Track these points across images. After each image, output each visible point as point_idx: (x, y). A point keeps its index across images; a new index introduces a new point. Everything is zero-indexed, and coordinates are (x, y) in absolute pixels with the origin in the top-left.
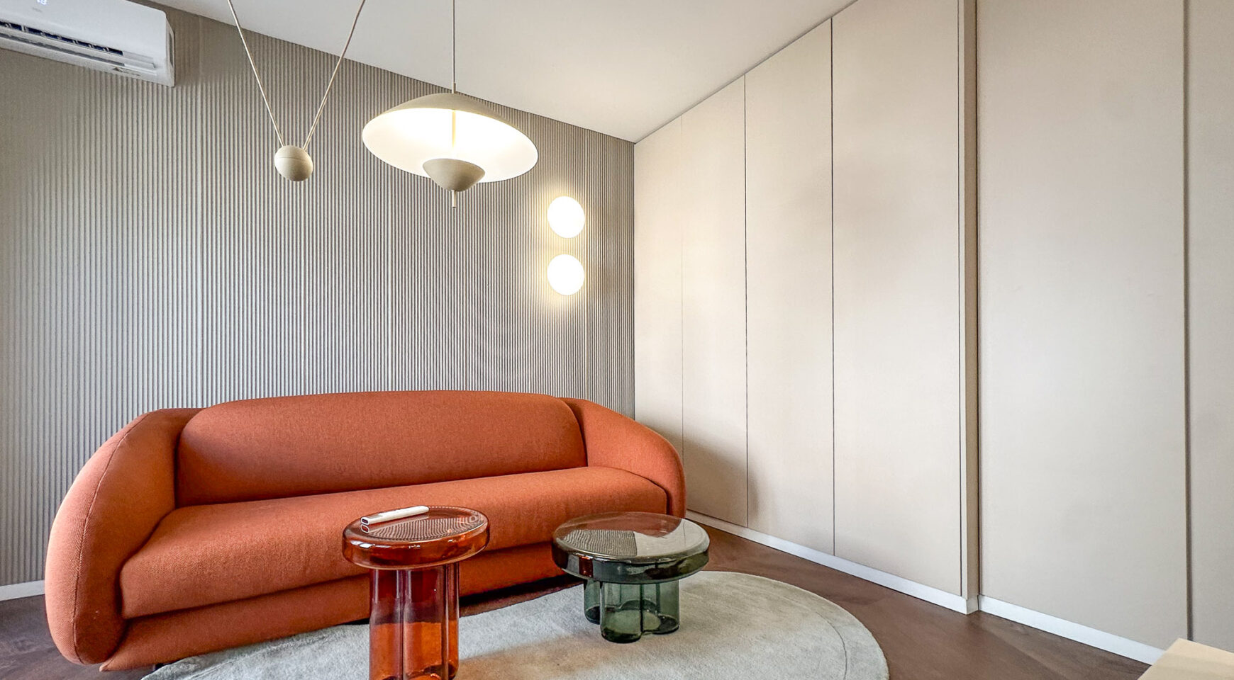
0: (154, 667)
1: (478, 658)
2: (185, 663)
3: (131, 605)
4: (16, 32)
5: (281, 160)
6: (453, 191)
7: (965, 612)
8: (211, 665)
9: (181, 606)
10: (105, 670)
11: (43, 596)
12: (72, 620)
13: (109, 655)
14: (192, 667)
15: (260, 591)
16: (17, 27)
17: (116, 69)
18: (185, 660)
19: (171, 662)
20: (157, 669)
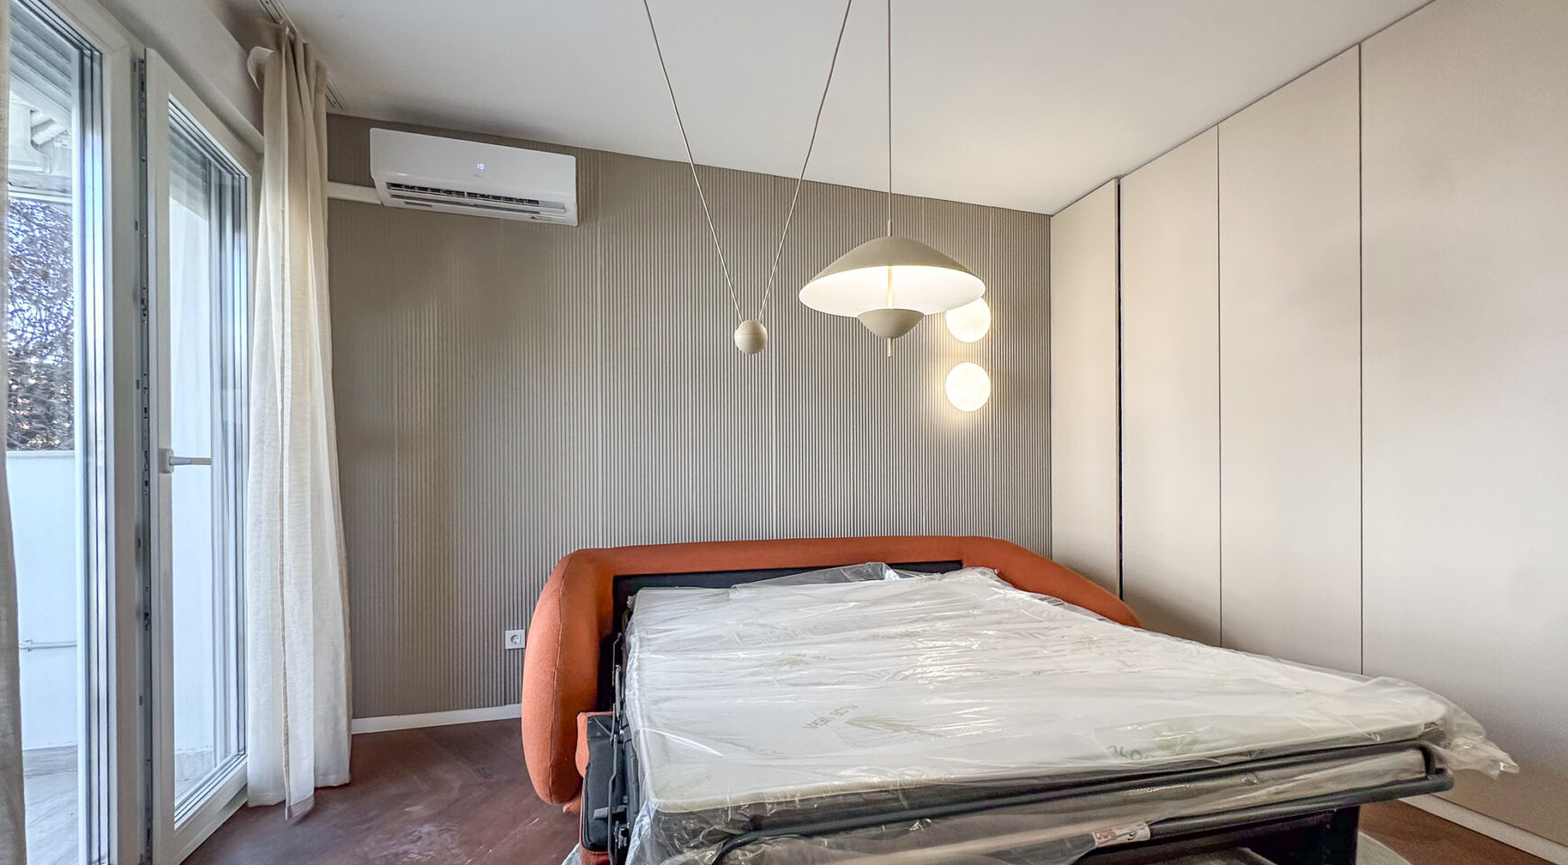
4: (461, 199)
5: (741, 337)
6: (889, 340)
11: (520, 719)
16: (460, 194)
17: (533, 218)
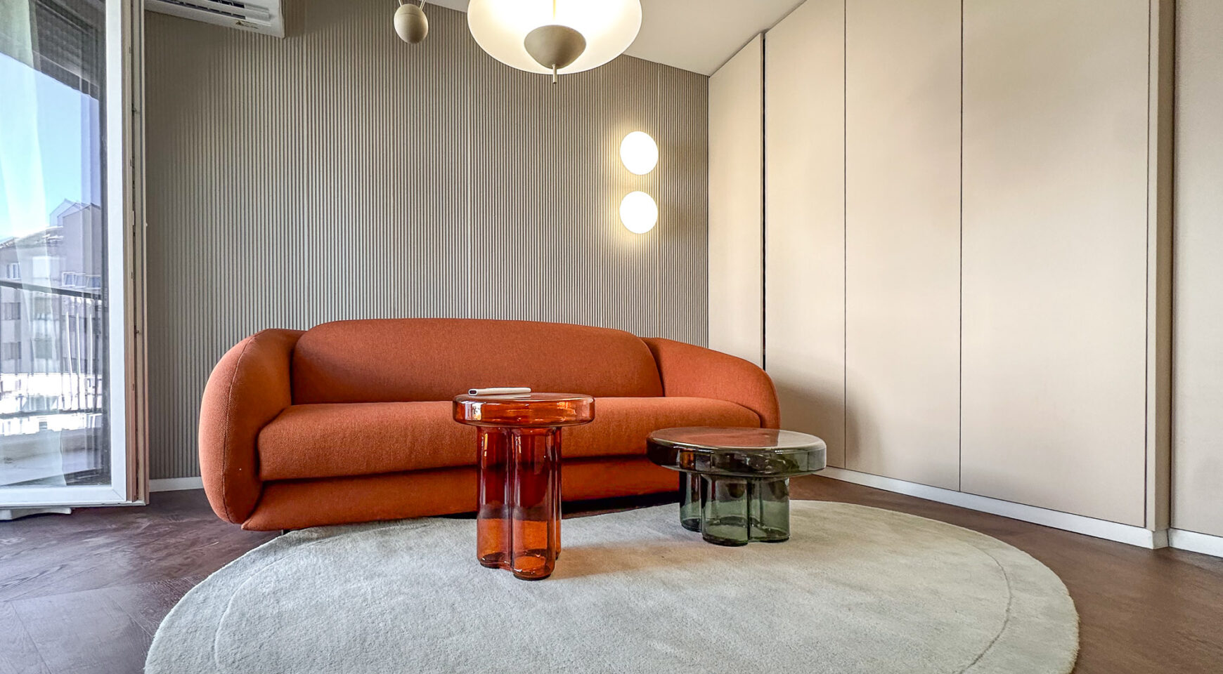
0: (282, 531)
1: (578, 548)
2: (309, 531)
3: (267, 469)
5: (400, 21)
7: (1151, 546)
8: (330, 536)
9: (307, 474)
10: (246, 529)
12: (222, 474)
13: (249, 515)
14: (315, 535)
15: (372, 469)
17: (239, 23)
18: (308, 529)
19: (299, 529)
20: (285, 533)
